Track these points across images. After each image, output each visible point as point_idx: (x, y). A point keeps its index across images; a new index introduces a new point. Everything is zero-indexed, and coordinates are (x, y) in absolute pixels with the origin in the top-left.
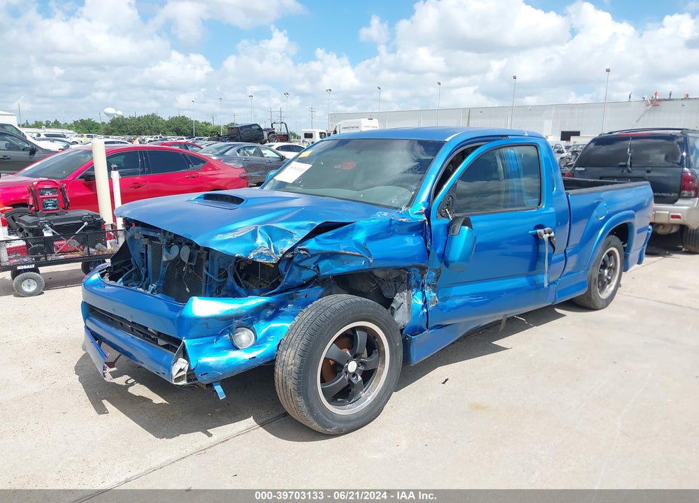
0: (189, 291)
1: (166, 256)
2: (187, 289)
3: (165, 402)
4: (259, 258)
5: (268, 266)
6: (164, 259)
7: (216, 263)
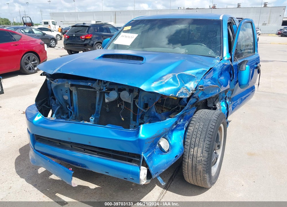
0: (123, 120)
1: (108, 99)
2: (123, 119)
3: (97, 186)
4: (181, 95)
5: (173, 99)
6: (106, 101)
7: (142, 100)
